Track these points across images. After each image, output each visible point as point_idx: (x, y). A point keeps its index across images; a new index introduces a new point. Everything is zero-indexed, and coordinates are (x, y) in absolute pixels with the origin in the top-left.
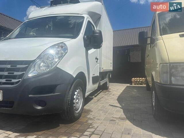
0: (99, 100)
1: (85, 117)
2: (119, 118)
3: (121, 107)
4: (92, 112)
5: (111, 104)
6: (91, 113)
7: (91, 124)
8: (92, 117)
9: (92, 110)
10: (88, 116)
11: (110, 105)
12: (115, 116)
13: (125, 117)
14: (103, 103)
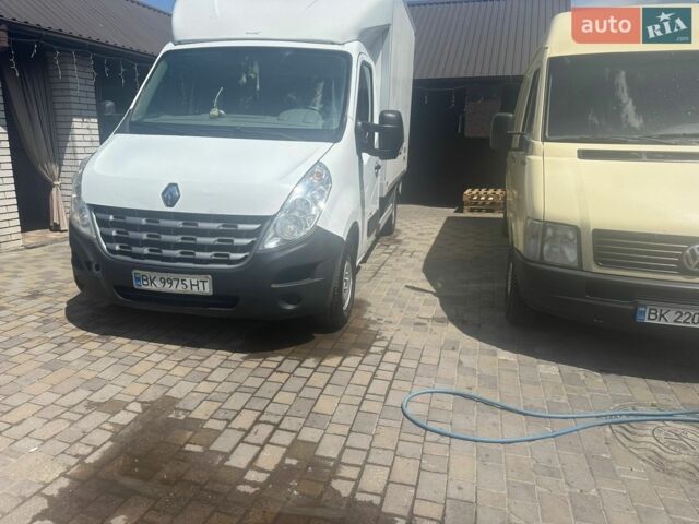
0: (376, 273)
1: (359, 317)
2: (433, 318)
3: (434, 291)
4: (369, 305)
5: (410, 284)
6: (369, 308)
7: (377, 333)
8: (374, 318)
9: (369, 300)
10: (366, 316)
11: (407, 286)
12: (423, 315)
13: (445, 316)
14: (390, 282)
